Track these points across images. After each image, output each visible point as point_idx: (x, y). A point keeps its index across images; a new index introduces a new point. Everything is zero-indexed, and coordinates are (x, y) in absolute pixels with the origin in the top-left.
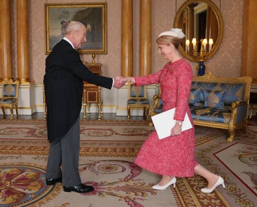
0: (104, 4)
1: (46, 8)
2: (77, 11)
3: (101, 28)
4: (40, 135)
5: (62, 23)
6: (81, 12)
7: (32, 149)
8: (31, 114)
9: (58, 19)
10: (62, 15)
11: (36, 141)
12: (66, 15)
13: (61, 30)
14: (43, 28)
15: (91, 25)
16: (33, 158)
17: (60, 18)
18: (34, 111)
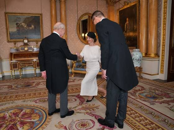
0: (41, 14)
1: (6, 15)
2: (26, 17)
3: (40, 27)
4: (17, 88)
5: (17, 24)
6: (28, 18)
7: (18, 96)
8: (1, 77)
9: (14, 21)
10: (16, 20)
11: (17, 92)
12: (19, 20)
13: (16, 28)
14: (5, 26)
15: (34, 26)
16: (22, 101)
17: (15, 21)
18: (3, 75)
